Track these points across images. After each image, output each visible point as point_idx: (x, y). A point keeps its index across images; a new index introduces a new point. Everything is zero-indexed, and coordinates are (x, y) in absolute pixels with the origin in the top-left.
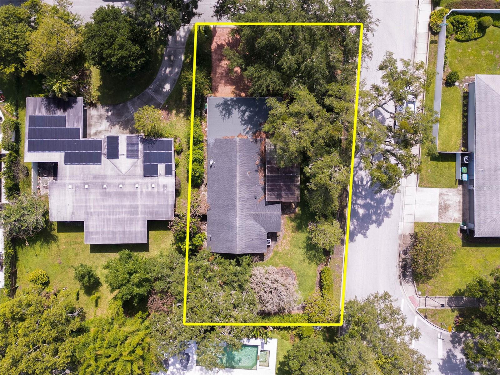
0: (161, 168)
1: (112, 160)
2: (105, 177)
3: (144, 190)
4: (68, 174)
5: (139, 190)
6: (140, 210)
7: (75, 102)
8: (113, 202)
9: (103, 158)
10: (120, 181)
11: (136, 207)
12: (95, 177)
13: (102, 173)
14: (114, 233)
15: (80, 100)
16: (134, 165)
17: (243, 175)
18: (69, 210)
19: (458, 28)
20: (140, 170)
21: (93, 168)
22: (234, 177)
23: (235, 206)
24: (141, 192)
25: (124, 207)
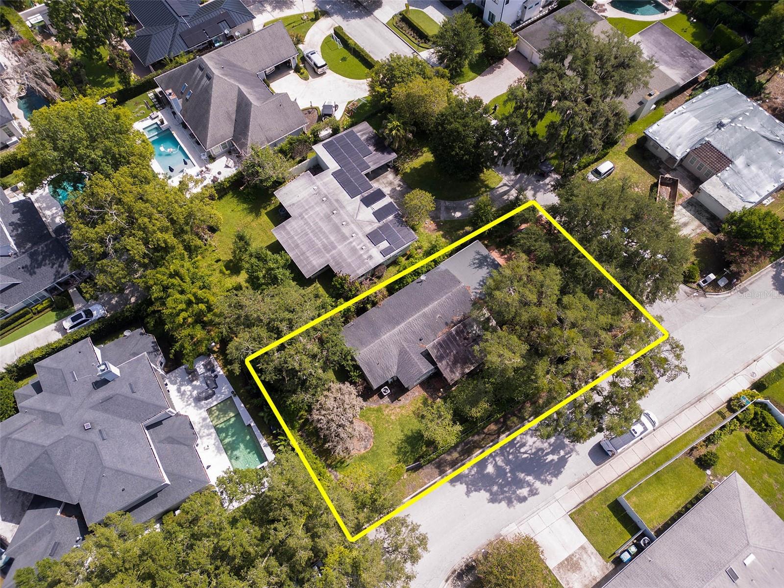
0: (384, 245)
1: (362, 203)
2: (343, 207)
3: (354, 243)
4: (324, 181)
5: (351, 239)
6: (334, 252)
7: (389, 153)
8: (325, 227)
9: (358, 197)
10: (349, 220)
11: (334, 248)
12: (337, 201)
13: (345, 204)
14: (297, 246)
15: (394, 155)
16: (371, 222)
17: (434, 312)
18: (295, 200)
19: (759, 424)
20: (369, 229)
21: (344, 195)
22: (426, 305)
23: (398, 323)
24: (351, 242)
25: (327, 238)
